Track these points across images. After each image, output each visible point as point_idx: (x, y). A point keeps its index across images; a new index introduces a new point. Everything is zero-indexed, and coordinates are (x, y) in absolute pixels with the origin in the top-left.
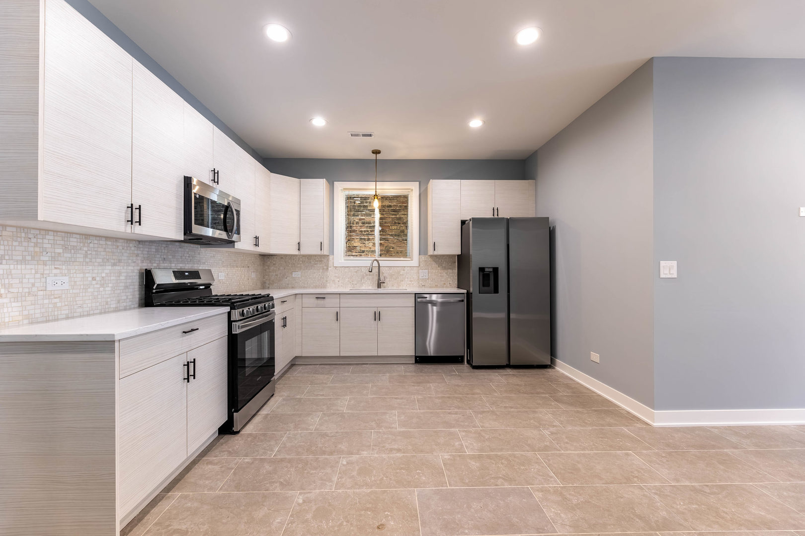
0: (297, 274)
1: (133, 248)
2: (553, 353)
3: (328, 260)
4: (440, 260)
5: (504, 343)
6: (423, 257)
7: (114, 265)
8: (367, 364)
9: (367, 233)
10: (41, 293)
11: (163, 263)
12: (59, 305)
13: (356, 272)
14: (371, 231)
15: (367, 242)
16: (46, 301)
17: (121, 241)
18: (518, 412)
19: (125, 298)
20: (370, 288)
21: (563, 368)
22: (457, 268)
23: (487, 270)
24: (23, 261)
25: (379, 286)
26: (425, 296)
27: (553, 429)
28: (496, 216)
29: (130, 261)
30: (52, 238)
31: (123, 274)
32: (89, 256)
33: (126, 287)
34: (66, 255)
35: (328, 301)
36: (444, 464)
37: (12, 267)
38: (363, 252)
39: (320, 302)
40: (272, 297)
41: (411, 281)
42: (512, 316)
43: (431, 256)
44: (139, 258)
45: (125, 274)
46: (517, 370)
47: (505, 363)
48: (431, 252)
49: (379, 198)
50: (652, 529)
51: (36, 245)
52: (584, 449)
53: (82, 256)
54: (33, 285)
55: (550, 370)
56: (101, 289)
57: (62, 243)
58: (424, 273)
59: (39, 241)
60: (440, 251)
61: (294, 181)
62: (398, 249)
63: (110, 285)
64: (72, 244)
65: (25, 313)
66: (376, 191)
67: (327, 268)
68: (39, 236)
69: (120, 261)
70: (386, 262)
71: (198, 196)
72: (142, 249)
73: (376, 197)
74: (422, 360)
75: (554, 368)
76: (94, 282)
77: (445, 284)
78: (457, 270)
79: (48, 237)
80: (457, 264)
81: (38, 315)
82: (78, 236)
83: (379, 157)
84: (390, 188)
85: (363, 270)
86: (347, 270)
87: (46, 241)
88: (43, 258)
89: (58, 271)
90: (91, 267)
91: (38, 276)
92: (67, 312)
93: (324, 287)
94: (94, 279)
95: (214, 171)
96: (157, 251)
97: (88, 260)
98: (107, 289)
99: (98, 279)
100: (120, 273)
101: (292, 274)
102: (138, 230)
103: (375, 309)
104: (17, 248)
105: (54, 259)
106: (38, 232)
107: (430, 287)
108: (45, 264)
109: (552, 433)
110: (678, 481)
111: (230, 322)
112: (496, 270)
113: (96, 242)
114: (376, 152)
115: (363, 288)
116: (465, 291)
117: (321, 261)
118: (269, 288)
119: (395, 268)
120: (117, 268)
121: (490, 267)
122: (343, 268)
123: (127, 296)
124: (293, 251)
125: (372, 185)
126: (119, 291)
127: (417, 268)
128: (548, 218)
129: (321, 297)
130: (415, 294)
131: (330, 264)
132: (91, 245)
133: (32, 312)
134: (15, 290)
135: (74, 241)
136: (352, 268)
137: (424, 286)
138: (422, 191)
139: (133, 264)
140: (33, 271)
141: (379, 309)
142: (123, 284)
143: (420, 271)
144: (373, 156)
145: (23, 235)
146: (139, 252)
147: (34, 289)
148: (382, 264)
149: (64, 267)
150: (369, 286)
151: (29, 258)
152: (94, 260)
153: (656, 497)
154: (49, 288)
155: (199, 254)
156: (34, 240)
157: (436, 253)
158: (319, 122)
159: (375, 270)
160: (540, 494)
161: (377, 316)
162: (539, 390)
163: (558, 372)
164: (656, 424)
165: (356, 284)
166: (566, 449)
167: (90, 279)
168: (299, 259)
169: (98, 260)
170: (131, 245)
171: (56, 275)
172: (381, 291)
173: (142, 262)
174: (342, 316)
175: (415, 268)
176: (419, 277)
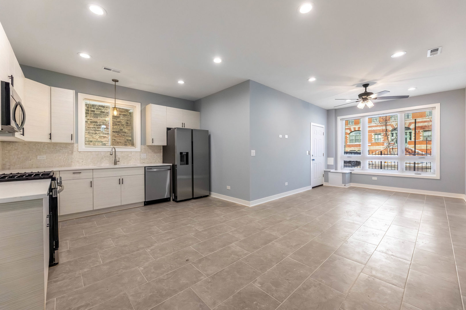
0: (42, 157)
2: (210, 190)
3: (73, 147)
4: (153, 148)
5: (191, 190)
6: (143, 147)
8: (114, 211)
9: (95, 129)
13: (97, 155)
14: (98, 128)
15: (94, 135)
18: (208, 213)
20: (108, 165)
21: (214, 195)
22: (162, 153)
23: (183, 153)
25: (115, 163)
27: (223, 215)
28: (184, 127)
36: (194, 236)
38: (91, 141)
39: (76, 175)
41: (136, 160)
42: (194, 177)
43: (148, 146)
46: (196, 200)
47: (191, 197)
48: (150, 144)
50: (261, 230)
52: (236, 218)
55: (209, 197)
58: (144, 156)
60: (156, 143)
61: (46, 87)
62: (118, 141)
66: (115, 105)
67: (72, 153)
70: (120, 149)
74: (147, 203)
75: (210, 196)
77: (156, 161)
78: (162, 154)
80: (162, 150)
84: (122, 104)
85: (102, 154)
86: (89, 153)
103: (120, 177)
107: (148, 163)
109: (224, 216)
110: (261, 218)
112: (187, 153)
114: (116, 81)
115: (102, 165)
116: (171, 164)
117: (66, 147)
119: (125, 153)
121: (185, 152)
122: (86, 153)
124: (46, 140)
128: (208, 131)
129: (77, 172)
130: (145, 167)
131: (75, 149)
136: (94, 153)
137: (144, 163)
138: (142, 109)
141: (122, 177)
143: (142, 154)
144: (114, 83)
148: (117, 150)
150: (107, 164)
153: (259, 223)
157: (153, 144)
158: (85, 56)
159: (114, 154)
160: (231, 233)
161: (121, 182)
162: (210, 205)
163: (212, 197)
164: (251, 206)
166: (230, 219)
172: (117, 166)
175: (138, 153)
176: (141, 158)
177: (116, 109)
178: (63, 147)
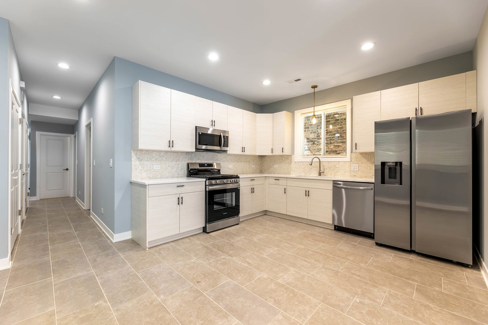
0: (276, 166)
1: (184, 155)
3: (291, 158)
6: (354, 155)
7: (177, 161)
8: (302, 223)
10: (152, 170)
11: (198, 160)
12: (157, 174)
13: (307, 165)
16: (154, 173)
17: (179, 153)
19: (181, 173)
23: (389, 164)
24: (147, 160)
25: (320, 174)
26: (339, 183)
29: (183, 160)
30: (155, 153)
31: (180, 165)
32: (167, 159)
33: (181, 169)
34: (160, 158)
35: (281, 182)
37: (144, 162)
39: (277, 181)
40: (239, 177)
41: (344, 172)
43: (362, 154)
44: (187, 159)
45: (181, 165)
48: (354, 150)
49: (316, 117)
51: (151, 155)
53: (165, 158)
54: (150, 167)
56: (172, 170)
57: (158, 154)
58: (355, 166)
59: (152, 154)
60: (361, 150)
61: (270, 115)
63: (175, 168)
64: (162, 155)
65: (148, 176)
67: (291, 163)
68: (152, 153)
69: (179, 160)
71: (200, 133)
72: (188, 155)
73: (314, 116)
74: (339, 229)
76: (169, 167)
79: (154, 153)
81: (151, 177)
82: (164, 152)
83: (316, 90)
86: (301, 164)
87: (154, 154)
88: (153, 159)
89: (157, 163)
90: (168, 162)
91: (151, 165)
92: (160, 176)
93: (289, 174)
94: (169, 166)
95: (212, 121)
96: (195, 156)
97: (167, 160)
98: (174, 170)
99: (170, 166)
100: (179, 164)
101: (274, 166)
102: (173, 149)
104: (146, 157)
105: (156, 160)
106: (151, 152)
108: (153, 161)
111: (206, 185)
113: (170, 154)
114: (314, 87)
117: (288, 158)
118: (264, 173)
119: (333, 163)
120: (178, 162)
122: (299, 163)
123: (182, 173)
124: (270, 153)
125: (311, 109)
126: (178, 171)
127: (349, 163)
129: (277, 179)
130: (333, 181)
131: (293, 160)
132: (168, 155)
133: (150, 176)
134: (145, 169)
135: (162, 154)
137: (355, 176)
139: (184, 161)
140: (150, 163)
141: (309, 189)
142: (180, 168)
143: (352, 165)
144: (312, 90)
145: (147, 153)
146: (187, 157)
147: (150, 169)
149: (159, 162)
151: (149, 159)
152: (169, 160)
154: (154, 168)
155: (217, 156)
156: (150, 154)
157: (357, 151)
158: (267, 82)
161: (307, 194)
165: (307, 173)
167: (168, 166)
168: (277, 158)
169: (170, 160)
170: (183, 154)
171: (157, 165)
172: (319, 178)
173: (188, 160)
174: (288, 191)
175: (347, 163)
176: (350, 169)
177: (315, 117)
178: (286, 159)
